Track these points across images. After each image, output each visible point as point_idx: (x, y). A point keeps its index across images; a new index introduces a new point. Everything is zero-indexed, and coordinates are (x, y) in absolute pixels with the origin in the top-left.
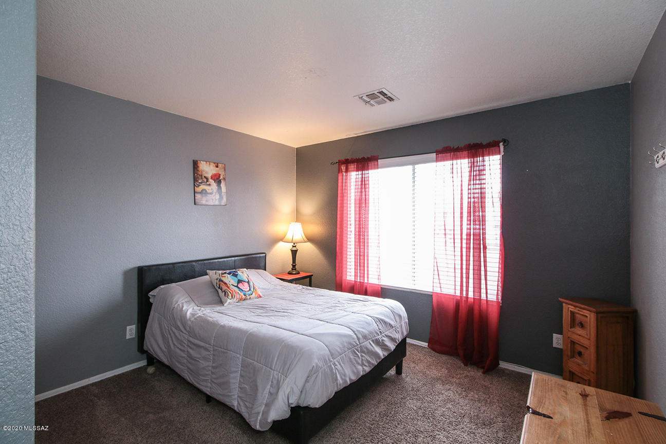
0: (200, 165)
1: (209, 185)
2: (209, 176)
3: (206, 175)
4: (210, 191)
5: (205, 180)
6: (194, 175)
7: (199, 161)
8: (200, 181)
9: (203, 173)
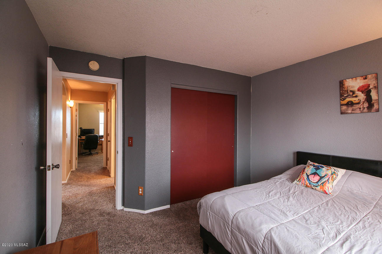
0: (345, 83)
1: (356, 96)
2: (356, 89)
3: (352, 89)
4: (357, 101)
5: (351, 94)
6: (340, 91)
7: (344, 81)
8: (345, 96)
9: (349, 88)
